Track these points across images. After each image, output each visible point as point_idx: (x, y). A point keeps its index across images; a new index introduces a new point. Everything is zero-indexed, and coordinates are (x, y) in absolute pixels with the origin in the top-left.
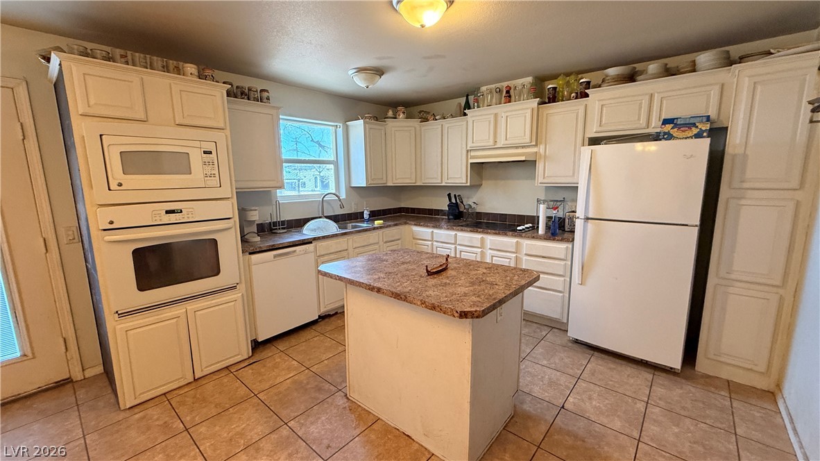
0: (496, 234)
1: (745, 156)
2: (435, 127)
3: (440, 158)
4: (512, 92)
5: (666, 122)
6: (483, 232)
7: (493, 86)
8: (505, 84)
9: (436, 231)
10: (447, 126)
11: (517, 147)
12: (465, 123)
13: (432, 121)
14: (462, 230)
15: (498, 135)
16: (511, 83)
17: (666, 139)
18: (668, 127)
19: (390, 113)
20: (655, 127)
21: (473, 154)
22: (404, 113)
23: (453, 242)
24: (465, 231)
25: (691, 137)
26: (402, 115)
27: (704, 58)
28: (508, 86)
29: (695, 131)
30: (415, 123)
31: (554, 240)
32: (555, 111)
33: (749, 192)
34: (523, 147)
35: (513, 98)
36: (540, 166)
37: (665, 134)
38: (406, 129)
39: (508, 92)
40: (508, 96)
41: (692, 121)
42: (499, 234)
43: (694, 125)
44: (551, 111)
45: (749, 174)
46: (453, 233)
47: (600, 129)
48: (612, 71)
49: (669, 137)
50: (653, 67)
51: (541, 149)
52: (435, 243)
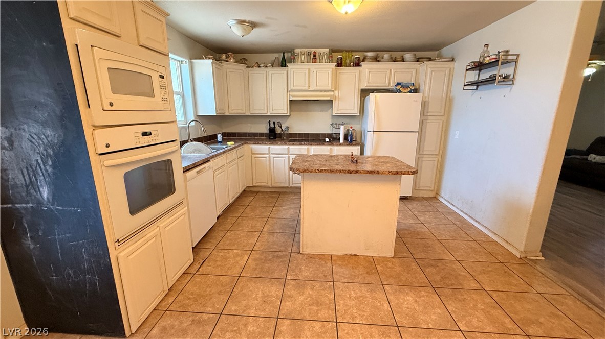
0: (318, 145)
1: (429, 102)
2: (261, 72)
3: (265, 96)
4: (317, 56)
5: (398, 84)
6: (308, 144)
7: (306, 50)
8: (313, 50)
9: (272, 146)
10: (270, 72)
11: (321, 91)
12: (285, 72)
13: (256, 68)
14: (293, 144)
15: (311, 83)
16: (317, 51)
17: (399, 92)
18: (399, 87)
19: (224, 57)
20: (392, 86)
21: (291, 93)
22: (234, 58)
23: (287, 153)
24: (295, 145)
25: (407, 92)
26: (232, 60)
27: (408, 56)
28: (315, 52)
29: (409, 89)
30: (242, 67)
31: (352, 145)
32: (344, 72)
33: (429, 117)
34: (325, 91)
35: (318, 60)
36: (335, 104)
37: (398, 90)
38: (237, 71)
39: (315, 56)
40: (314, 58)
41: (408, 85)
42: (319, 145)
43: (409, 87)
44: (342, 72)
45: (430, 110)
46: (286, 147)
47: (368, 85)
48: (370, 54)
49: (400, 92)
50: (386, 56)
51: (336, 93)
52: (271, 155)
